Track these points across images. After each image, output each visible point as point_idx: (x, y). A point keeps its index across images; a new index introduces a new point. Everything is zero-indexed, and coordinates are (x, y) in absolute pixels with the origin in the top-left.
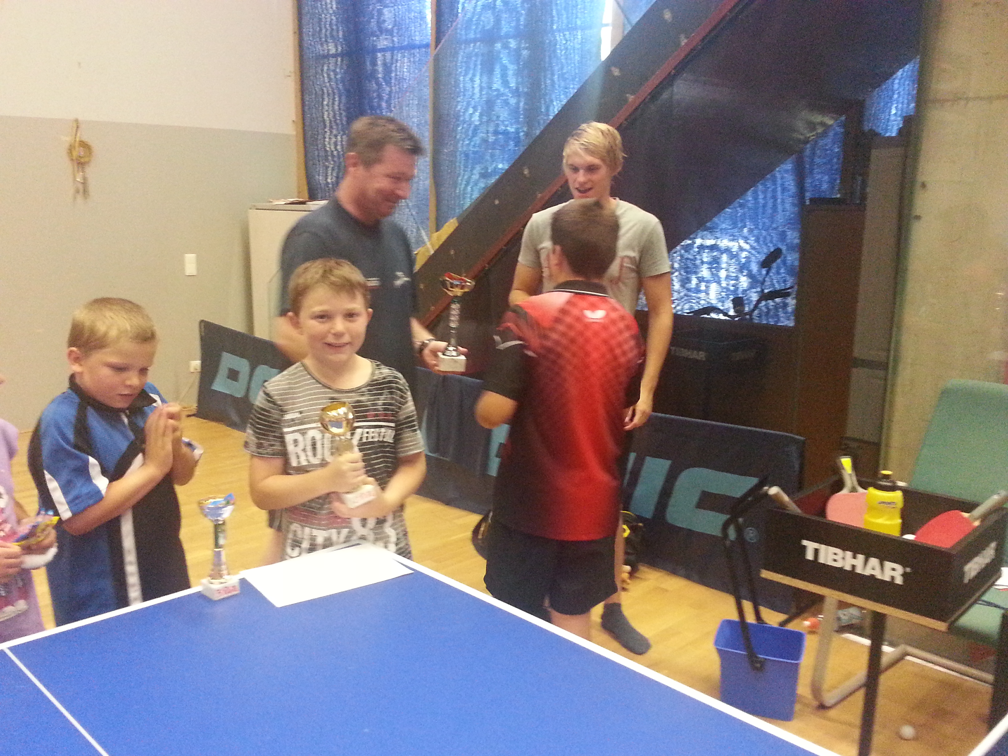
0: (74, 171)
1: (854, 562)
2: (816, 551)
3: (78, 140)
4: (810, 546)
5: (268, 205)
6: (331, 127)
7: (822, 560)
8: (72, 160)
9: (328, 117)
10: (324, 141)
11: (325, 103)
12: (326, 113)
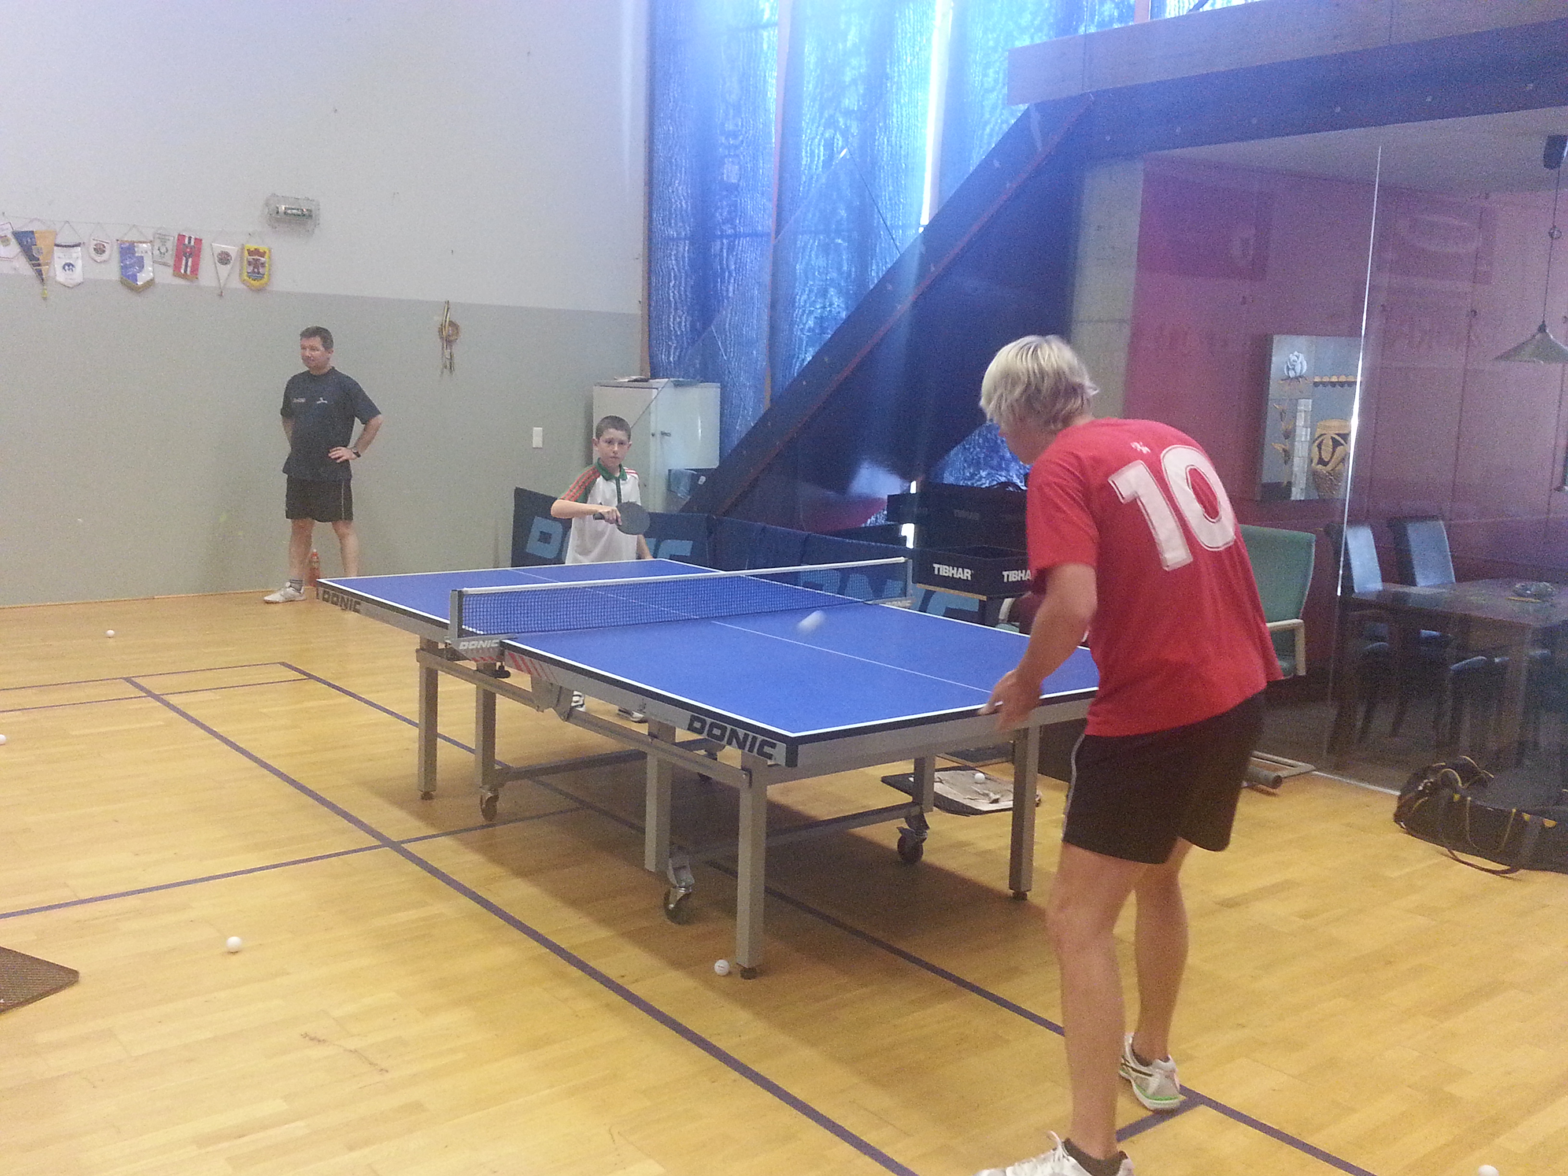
0: (443, 347)
1: (953, 572)
2: (939, 569)
3: (448, 320)
4: (936, 566)
5: (612, 382)
6: (676, 309)
7: (941, 574)
8: (442, 338)
9: (673, 298)
10: (669, 320)
11: (672, 284)
12: (672, 294)
